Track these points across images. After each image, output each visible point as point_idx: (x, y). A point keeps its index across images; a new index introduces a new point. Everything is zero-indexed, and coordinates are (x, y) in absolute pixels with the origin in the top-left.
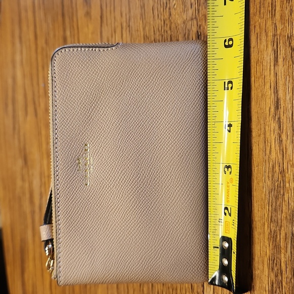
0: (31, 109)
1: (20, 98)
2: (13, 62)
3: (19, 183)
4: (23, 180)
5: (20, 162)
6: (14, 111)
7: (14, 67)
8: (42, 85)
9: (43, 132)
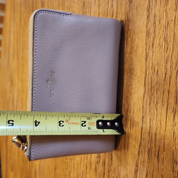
0: (16, 57)
1: (11, 50)
2: (10, 31)
3: (8, 94)
4: (10, 93)
5: (9, 83)
6: (9, 56)
7: (10, 34)
8: (21, 45)
9: (21, 69)
